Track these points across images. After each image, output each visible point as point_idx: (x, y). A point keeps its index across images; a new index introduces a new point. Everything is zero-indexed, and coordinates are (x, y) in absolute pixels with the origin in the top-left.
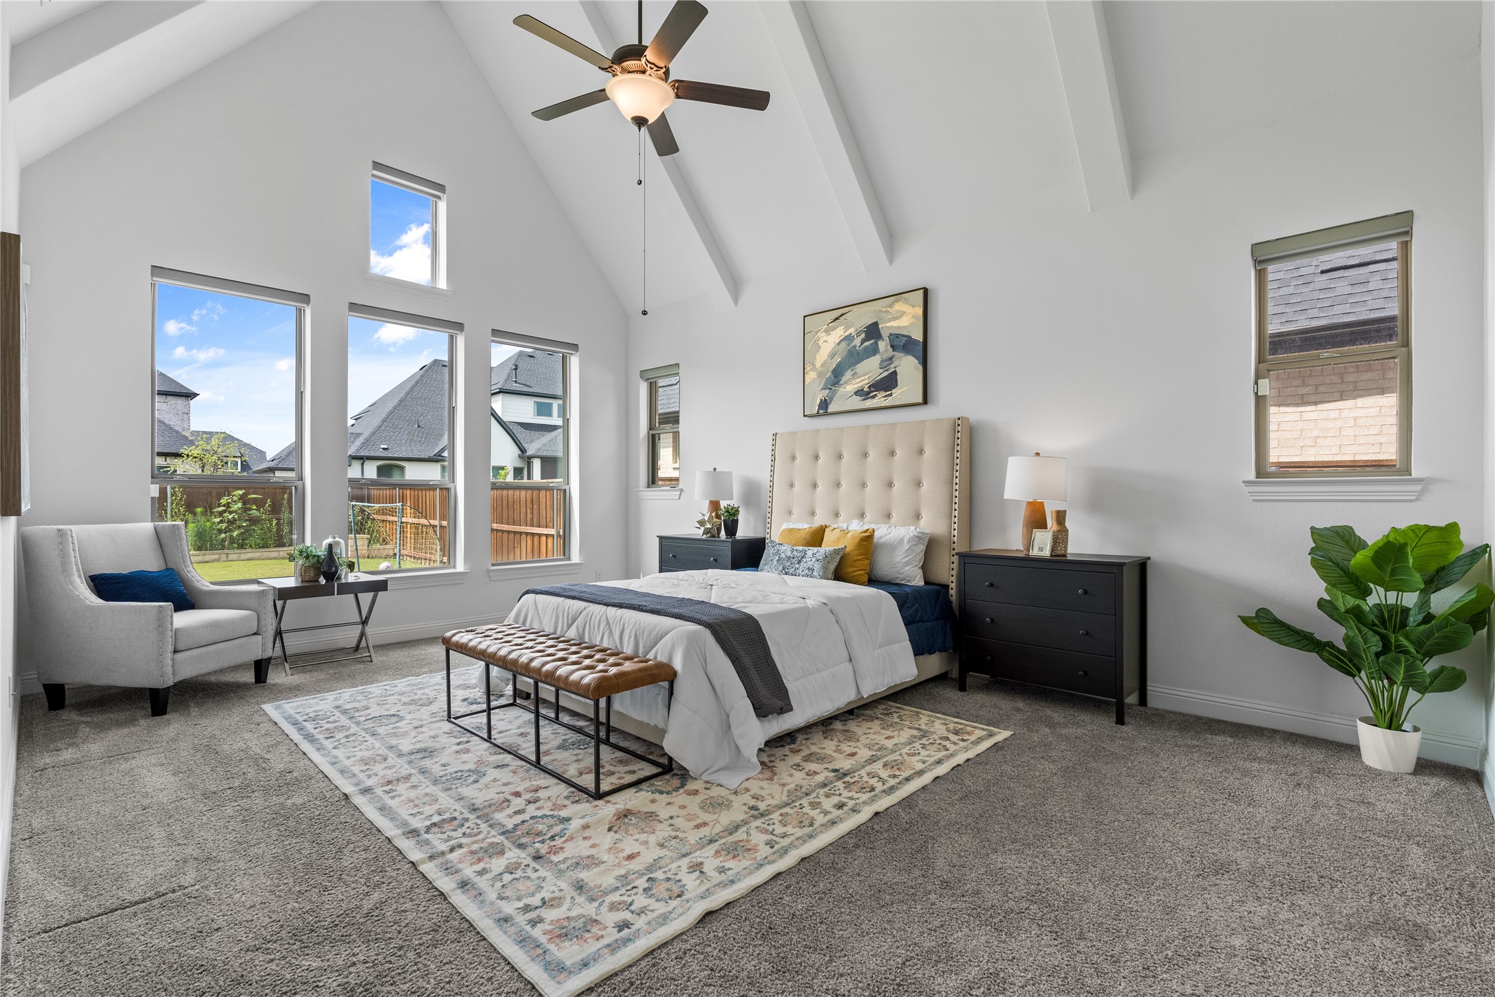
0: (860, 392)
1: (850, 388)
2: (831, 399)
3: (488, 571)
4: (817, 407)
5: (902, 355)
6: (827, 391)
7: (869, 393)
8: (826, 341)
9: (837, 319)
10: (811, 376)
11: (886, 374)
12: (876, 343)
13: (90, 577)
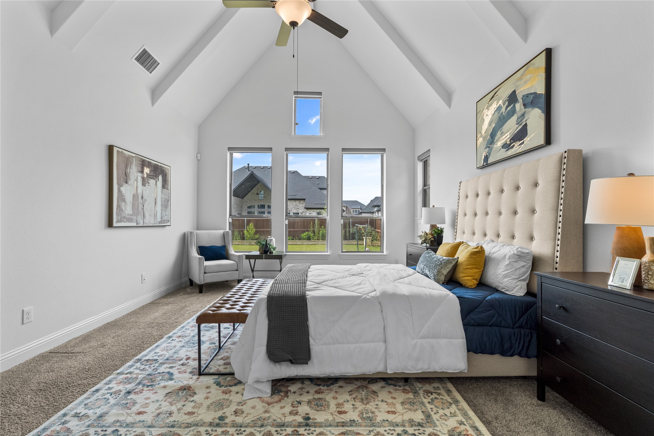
0: (505, 146)
1: (499, 144)
2: (490, 154)
3: (339, 255)
4: (483, 161)
5: (531, 109)
6: (488, 149)
7: (510, 145)
8: (487, 115)
9: (493, 97)
10: (480, 140)
11: (520, 127)
12: (514, 106)
13: (199, 247)
